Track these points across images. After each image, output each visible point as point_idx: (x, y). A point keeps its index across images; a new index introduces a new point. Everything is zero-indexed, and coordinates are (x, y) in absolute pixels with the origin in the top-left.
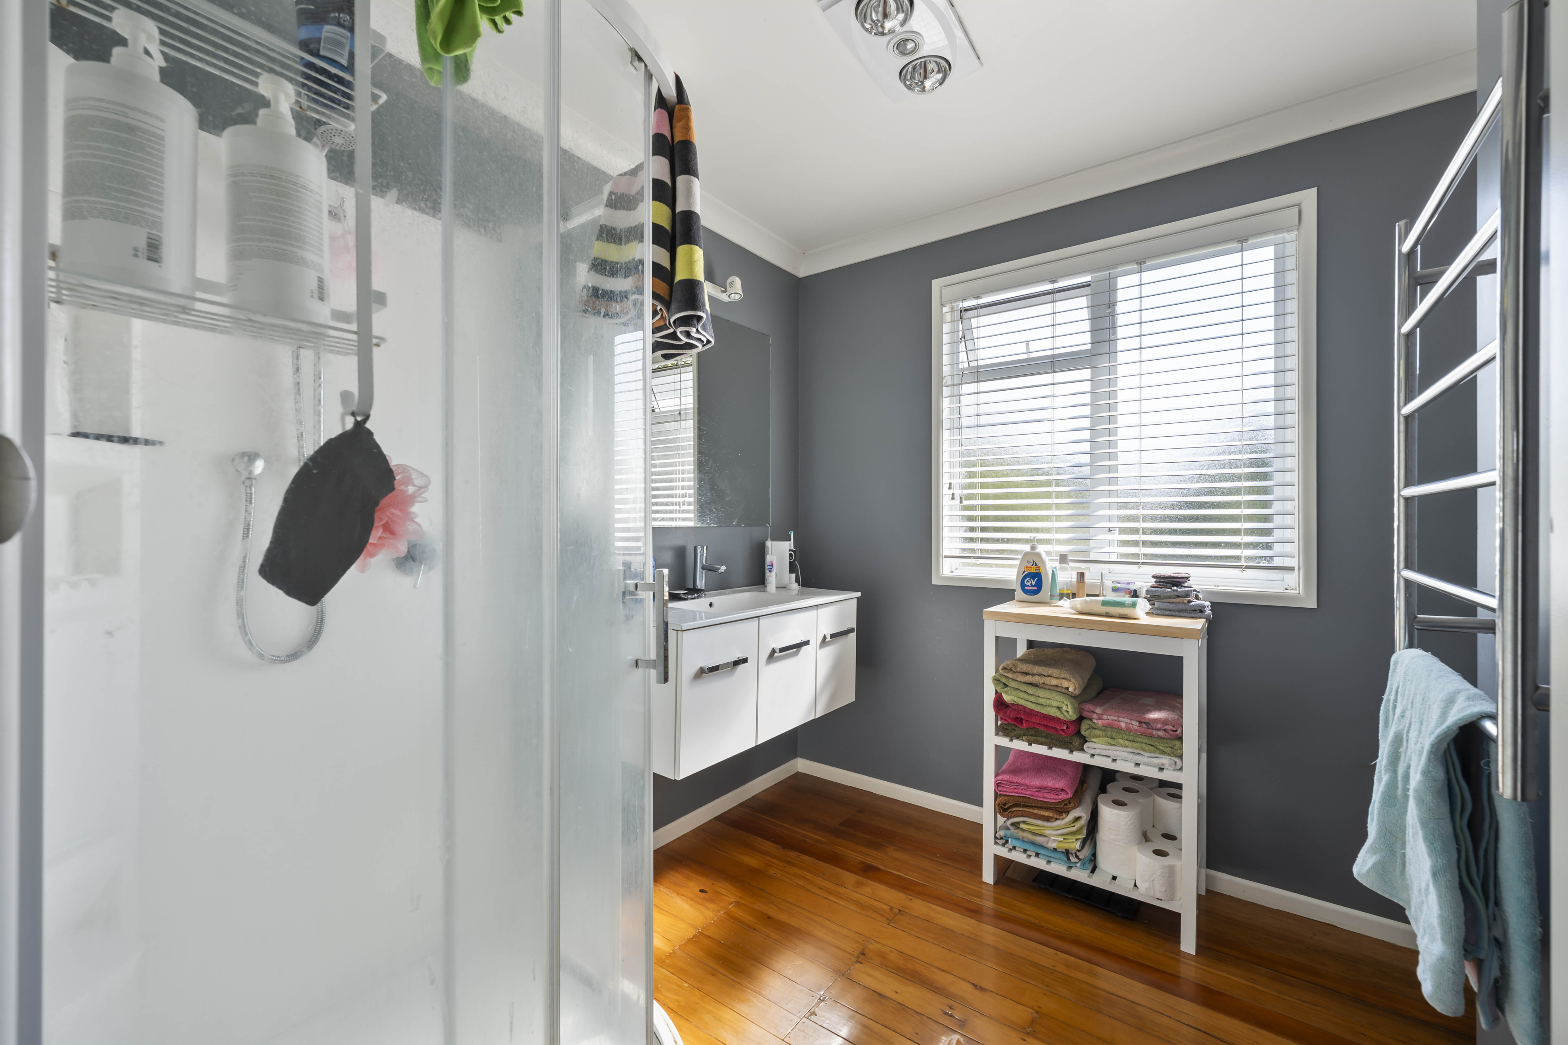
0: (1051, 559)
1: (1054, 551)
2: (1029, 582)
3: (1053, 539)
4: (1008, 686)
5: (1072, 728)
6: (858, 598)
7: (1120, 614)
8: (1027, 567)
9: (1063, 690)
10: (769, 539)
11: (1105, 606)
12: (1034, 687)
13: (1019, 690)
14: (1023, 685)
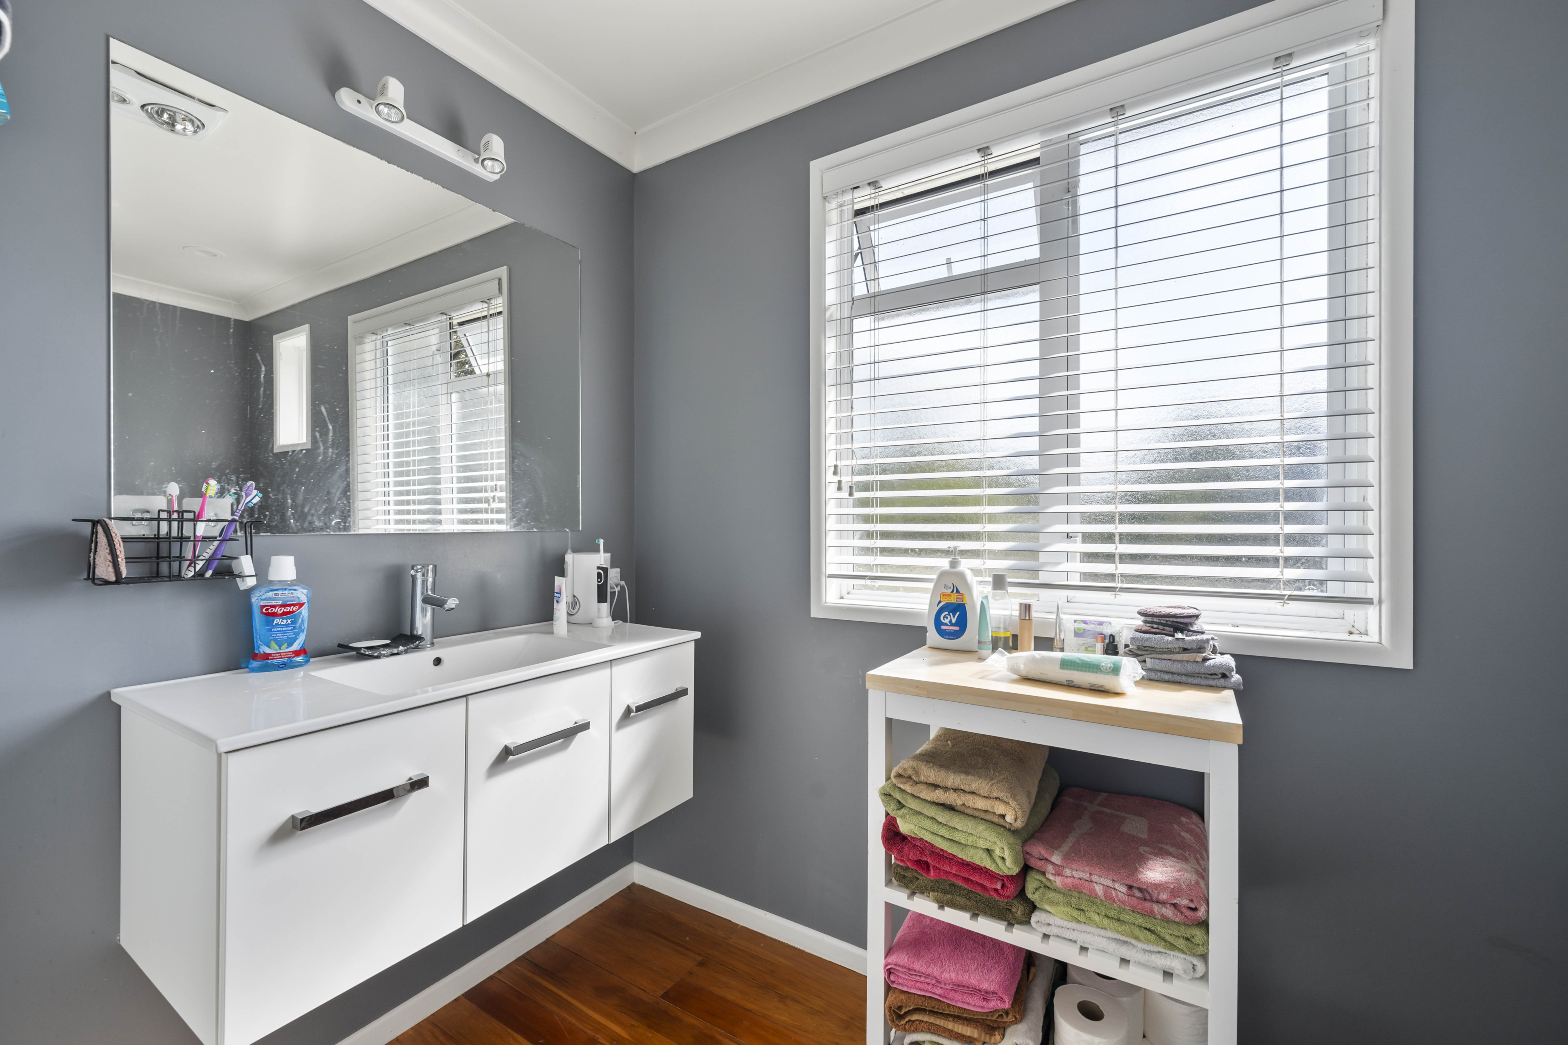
0: (981, 582)
1: (985, 569)
2: (949, 619)
3: (985, 551)
4: (904, 806)
5: (1011, 890)
6: (696, 641)
7: (1091, 685)
8: (944, 595)
9: (996, 820)
10: (569, 551)
11: (1067, 669)
12: (947, 812)
13: (922, 814)
14: (928, 806)
